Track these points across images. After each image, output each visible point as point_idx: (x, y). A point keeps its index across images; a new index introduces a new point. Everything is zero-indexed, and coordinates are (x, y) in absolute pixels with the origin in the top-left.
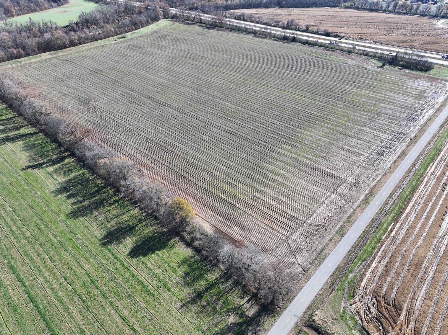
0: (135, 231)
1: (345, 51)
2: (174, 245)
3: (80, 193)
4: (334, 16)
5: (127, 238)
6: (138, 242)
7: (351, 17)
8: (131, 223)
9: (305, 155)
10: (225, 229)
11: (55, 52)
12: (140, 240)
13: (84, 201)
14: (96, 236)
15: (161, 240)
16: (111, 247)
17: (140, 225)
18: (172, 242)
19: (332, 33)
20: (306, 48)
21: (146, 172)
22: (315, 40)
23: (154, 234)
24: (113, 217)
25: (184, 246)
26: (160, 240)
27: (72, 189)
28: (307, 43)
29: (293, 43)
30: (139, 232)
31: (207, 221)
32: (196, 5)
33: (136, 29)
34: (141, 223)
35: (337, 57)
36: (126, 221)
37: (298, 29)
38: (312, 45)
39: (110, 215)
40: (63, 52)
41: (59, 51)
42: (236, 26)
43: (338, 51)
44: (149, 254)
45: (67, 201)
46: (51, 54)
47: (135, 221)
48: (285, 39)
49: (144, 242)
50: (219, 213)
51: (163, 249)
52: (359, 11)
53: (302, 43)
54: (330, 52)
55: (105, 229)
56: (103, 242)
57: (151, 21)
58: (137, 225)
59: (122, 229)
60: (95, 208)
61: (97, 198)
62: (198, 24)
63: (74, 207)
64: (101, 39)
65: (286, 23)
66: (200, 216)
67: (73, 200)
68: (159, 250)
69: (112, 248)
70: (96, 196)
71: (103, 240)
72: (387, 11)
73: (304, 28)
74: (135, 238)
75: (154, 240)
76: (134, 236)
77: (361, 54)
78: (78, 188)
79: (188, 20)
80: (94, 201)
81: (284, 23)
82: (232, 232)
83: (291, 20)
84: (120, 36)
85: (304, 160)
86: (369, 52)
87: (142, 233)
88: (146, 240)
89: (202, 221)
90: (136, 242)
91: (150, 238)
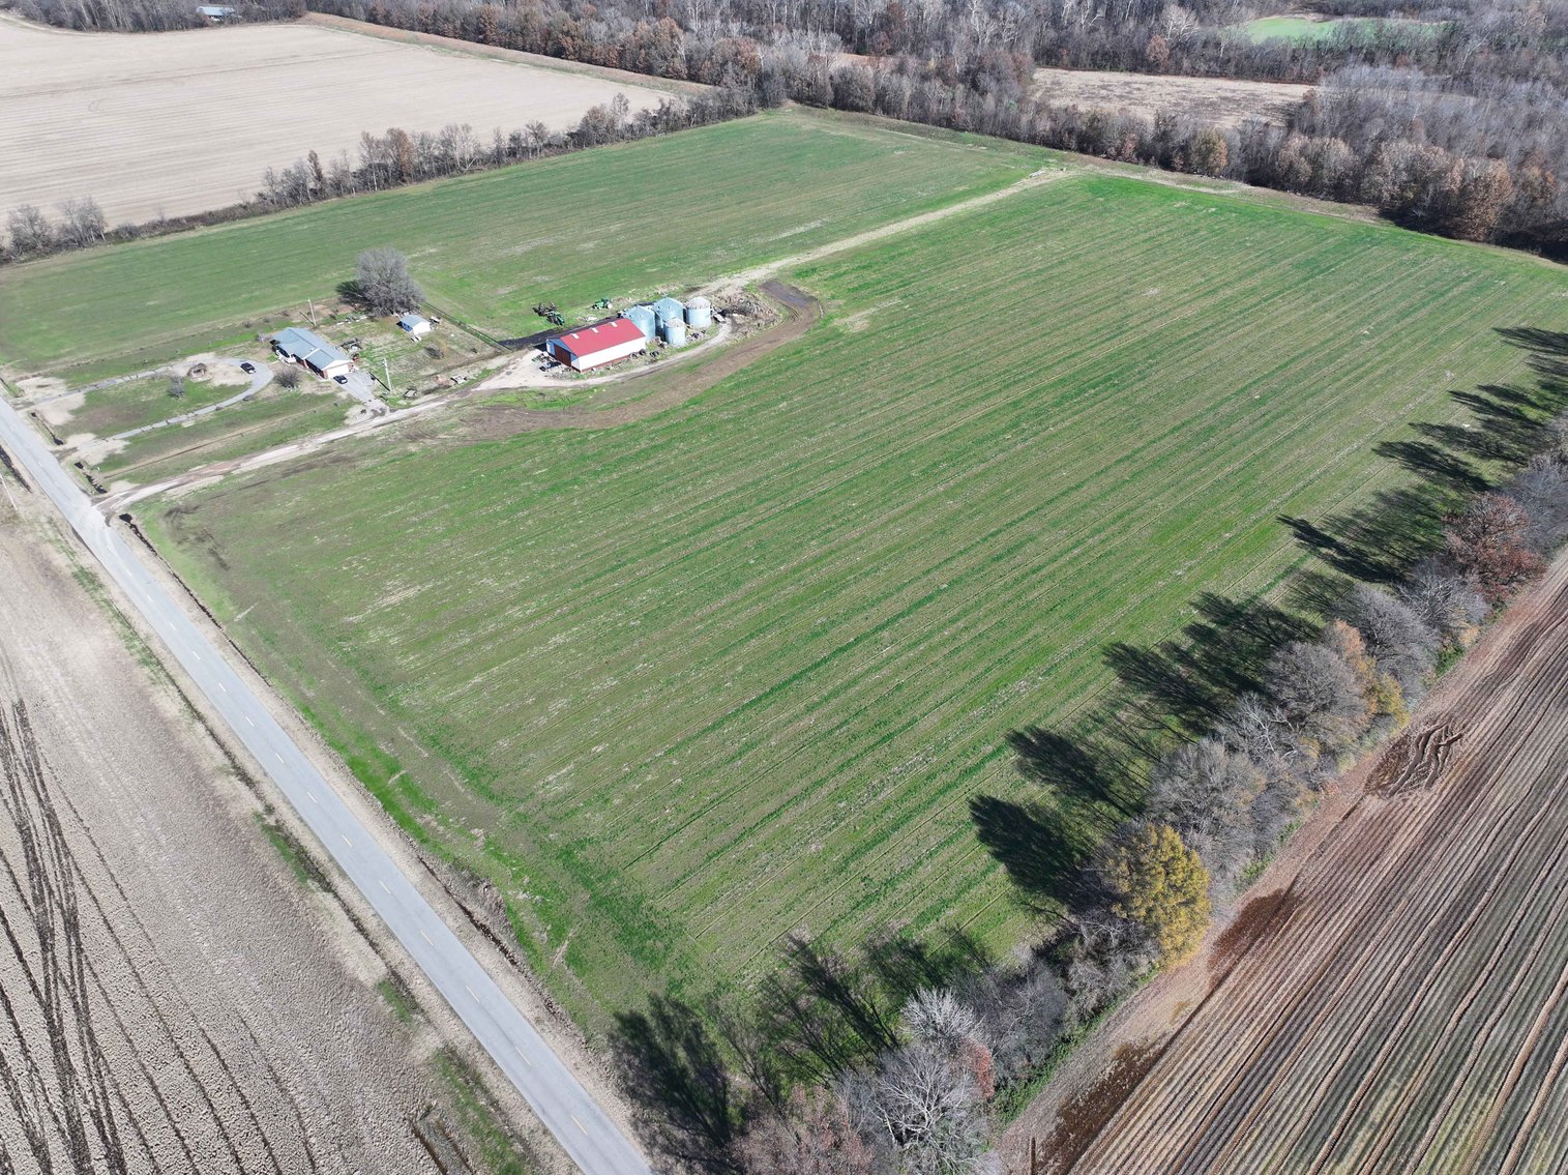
0: (1085, 801)
2: (1040, 911)
3: (1226, 647)
5: (1051, 787)
6: (1036, 816)
8: (1117, 786)
12: (1047, 818)
13: (1192, 663)
14: (1046, 715)
15: (1054, 874)
16: (1013, 756)
17: (1115, 811)
18: (1051, 904)
23: (1081, 853)
24: (1136, 741)
25: (1038, 941)
26: (1055, 870)
27: (1239, 628)
30: (1084, 812)
31: (1189, 1020)
34: (1122, 811)
36: (1124, 774)
39: (1142, 733)
44: (989, 848)
45: (1179, 631)
47: (1132, 797)
49: (1043, 830)
51: (1015, 883)
55: (1079, 731)
56: (1028, 735)
58: (1112, 803)
59: (1090, 769)
60: (1163, 694)
61: (1216, 690)
63: (1157, 651)
66: (1214, 1000)
67: (1186, 643)
68: (1011, 870)
69: (1006, 758)
70: (1222, 684)
71: (1033, 734)
74: (1053, 804)
75: (1051, 853)
76: (1061, 800)
78: (1248, 640)
80: (1199, 686)
87: (1078, 819)
88: (1049, 835)
89: (1182, 1006)
90: (1037, 810)
91: (1061, 842)
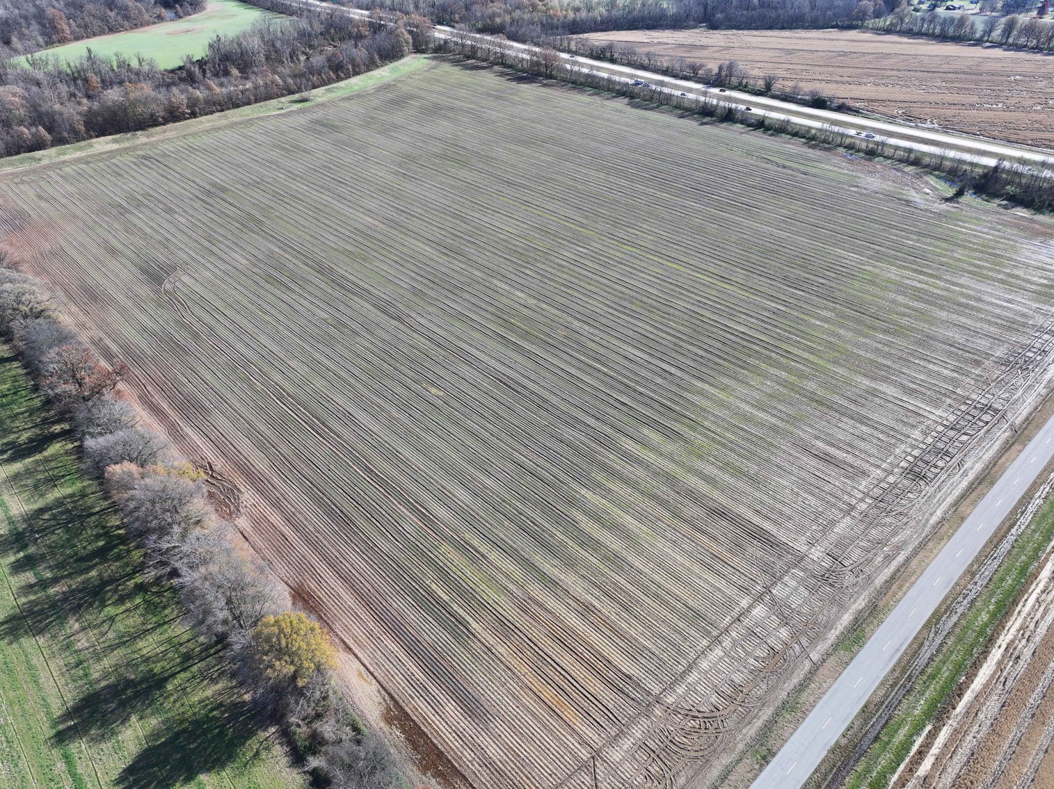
0: (161, 696)
1: (858, 151)
2: (257, 754)
3: (53, 554)
4: (845, 54)
5: (134, 719)
6: (160, 737)
7: (887, 56)
8: (157, 668)
9: (699, 465)
10: (419, 708)
11: (129, 135)
12: (167, 729)
13: (55, 580)
14: (47, 706)
15: (227, 735)
16: (79, 747)
17: (183, 675)
18: (253, 744)
19: (832, 100)
20: (758, 140)
21: (248, 496)
22: (782, 117)
23: (213, 709)
24: (117, 641)
25: (284, 761)
26: (222, 734)
27: (37, 539)
28: (761, 125)
29: (724, 125)
30: (172, 699)
31: (372, 674)
32: (498, 20)
33: (339, 79)
34: (184, 670)
35: (835, 166)
36: (147, 660)
37: (746, 86)
38: (775, 131)
39: (111, 635)
40: (148, 136)
41: (139, 133)
42: (588, 76)
43: (841, 150)
44: (178, 784)
45: (10, 578)
46: (116, 141)
47: (173, 659)
48: (706, 113)
49: (177, 735)
50: (413, 648)
51: (223, 767)
52: (911, 41)
53: (749, 125)
54: (818, 153)
55: (81, 683)
56: (61, 727)
57: (381, 60)
58: (173, 675)
59: (129, 683)
60: (76, 609)
61: (93, 573)
62: (496, 68)
63: (23, 600)
64: (249, 103)
65: (716, 70)
66: (360, 655)
67: (29, 577)
68: (209, 770)
69: (81, 752)
70: (92, 567)
71: (64, 721)
72: (987, 41)
73: (761, 84)
74: (154, 722)
75: (205, 733)
76: (153, 714)
77: (901, 161)
78: (54, 538)
79: (473, 58)
80: (83, 583)
81: (710, 70)
82: (436, 719)
83: (727, 62)
84: (296, 96)
85: (693, 481)
86: (924, 154)
87: (178, 705)
88: (185, 731)
89: (360, 675)
90: (155, 735)
91: (197, 723)
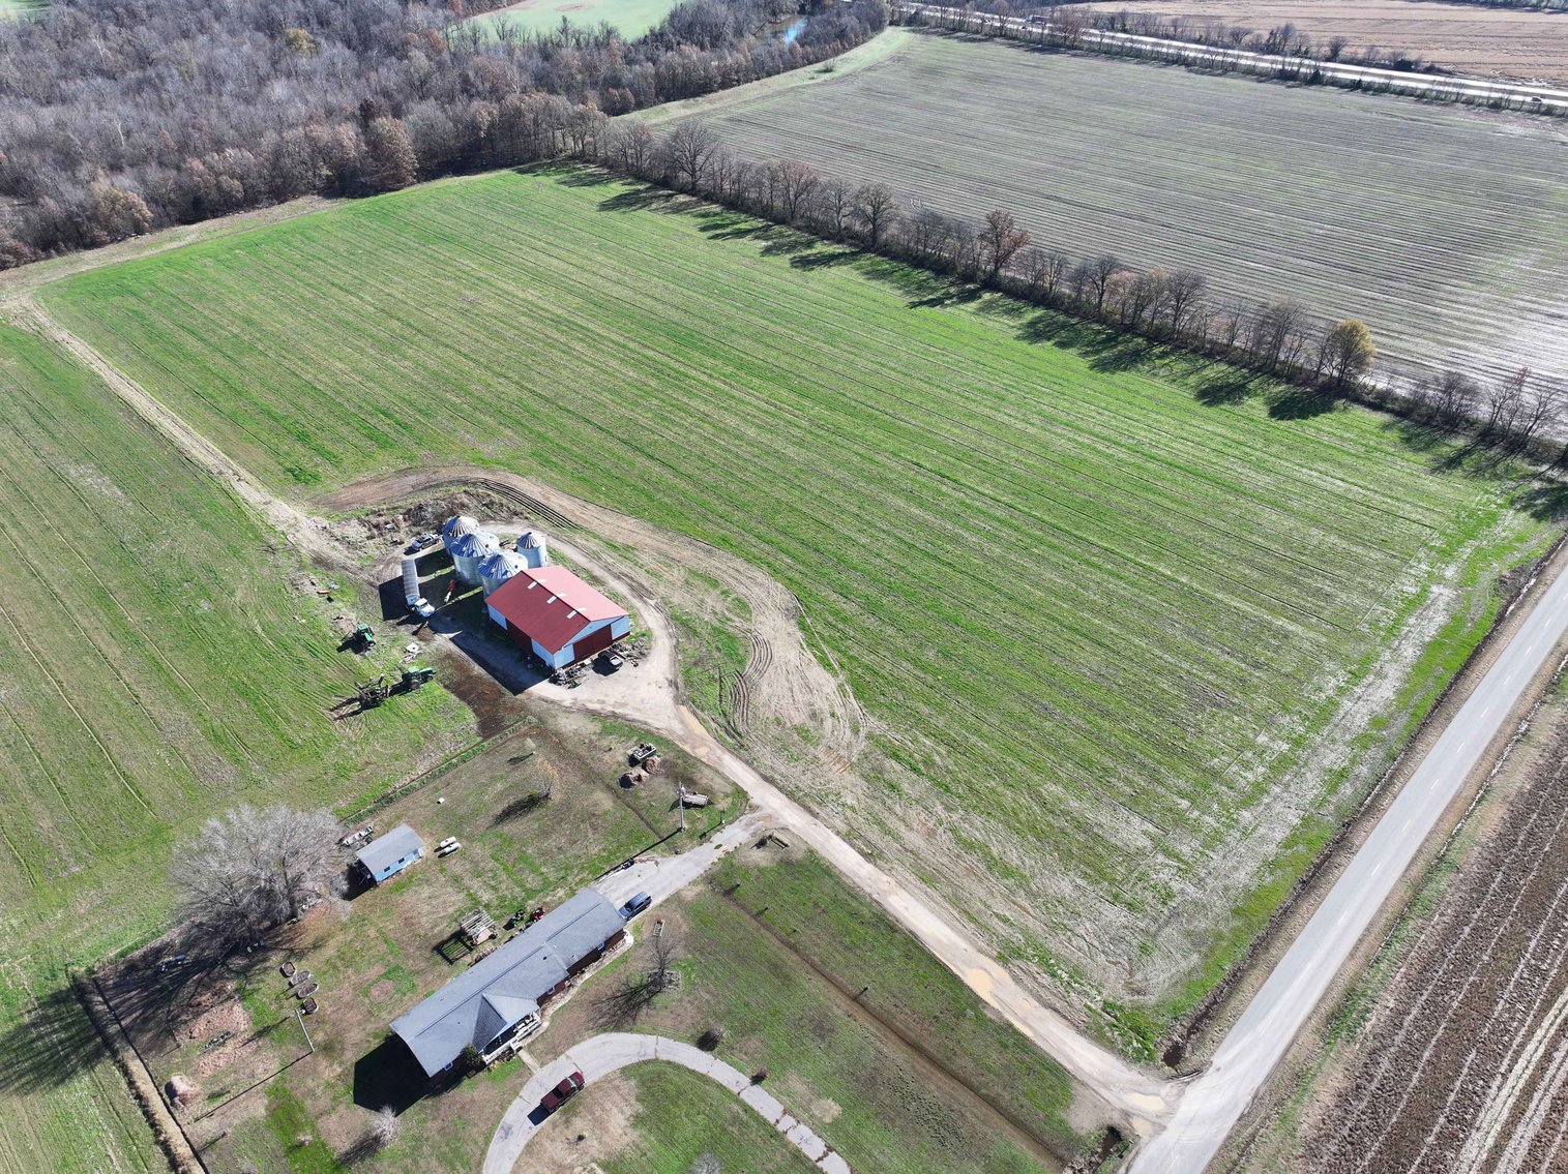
0: (1250, 390)
1: (1480, 105)
2: (1346, 407)
3: (1076, 341)
4: (1388, 21)
5: (1245, 398)
6: (1273, 403)
7: (1440, 22)
8: (1230, 381)
11: (692, 101)
13: (1099, 351)
14: (1179, 394)
15: (1316, 402)
16: (1227, 407)
17: (1253, 383)
18: (1338, 404)
19: (1417, 63)
20: (1357, 98)
22: (1382, 80)
23: (1292, 395)
24: (1185, 372)
25: (1368, 410)
26: (1312, 401)
27: (1052, 335)
28: (1356, 86)
29: (1314, 87)
30: (1259, 391)
33: (845, 50)
34: (1251, 381)
35: (1459, 117)
36: (1219, 378)
37: (1306, 52)
38: (1375, 90)
39: (1176, 370)
40: (710, 102)
41: (699, 99)
43: (1459, 105)
44: (1311, 417)
45: (1064, 351)
46: (684, 107)
47: (1236, 378)
48: (1286, 76)
49: (1283, 403)
51: (1331, 412)
52: (1456, 8)
53: (1342, 87)
54: (1438, 108)
55: (1188, 387)
56: (1202, 401)
58: (1247, 383)
59: (1221, 387)
60: (1135, 361)
61: (1120, 348)
62: (997, 39)
63: (1089, 359)
64: (778, 73)
65: (1266, 36)
67: (1075, 350)
68: (1324, 412)
69: (1231, 408)
71: (1200, 399)
72: (1546, 7)
73: (1326, 51)
74: (1260, 399)
75: (1300, 402)
76: (1255, 396)
77: (1531, 112)
78: (1063, 334)
79: (960, 31)
80: (1121, 351)
81: (1259, 37)
84: (820, 66)
87: (1267, 393)
88: (1286, 401)
90: (1269, 403)
91: (1290, 399)
